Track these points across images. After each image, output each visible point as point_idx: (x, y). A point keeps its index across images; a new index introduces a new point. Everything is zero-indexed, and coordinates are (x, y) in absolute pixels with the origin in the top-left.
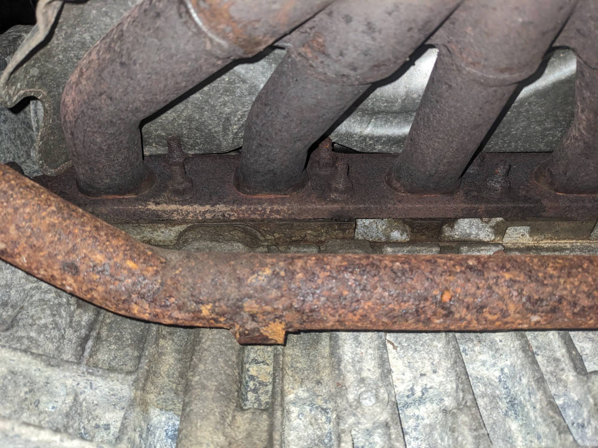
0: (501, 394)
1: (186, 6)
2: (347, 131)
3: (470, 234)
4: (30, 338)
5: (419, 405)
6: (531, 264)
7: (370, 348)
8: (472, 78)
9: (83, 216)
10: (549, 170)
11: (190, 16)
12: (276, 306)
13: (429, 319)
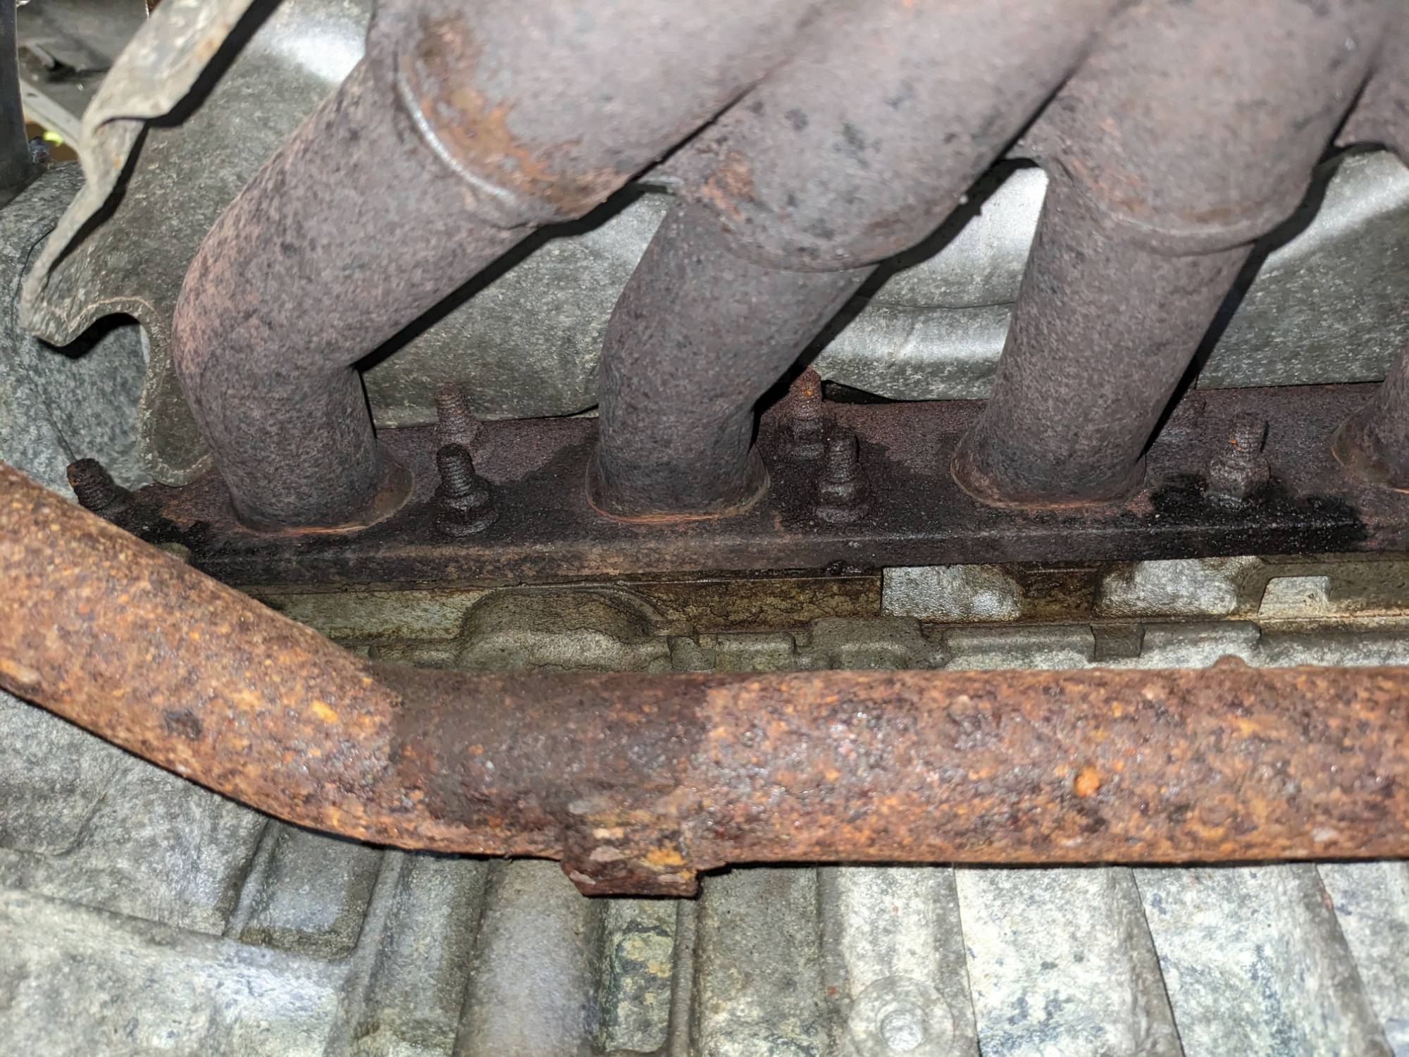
0: (1256, 1012)
1: (410, 117)
2: (856, 355)
3: (1175, 597)
4: (115, 873)
5: (1042, 1041)
6: (1309, 695)
7: (917, 895)
8: (1127, 237)
9: (215, 597)
10: (1371, 432)
11: (421, 137)
12: (661, 810)
13: (1046, 838)
